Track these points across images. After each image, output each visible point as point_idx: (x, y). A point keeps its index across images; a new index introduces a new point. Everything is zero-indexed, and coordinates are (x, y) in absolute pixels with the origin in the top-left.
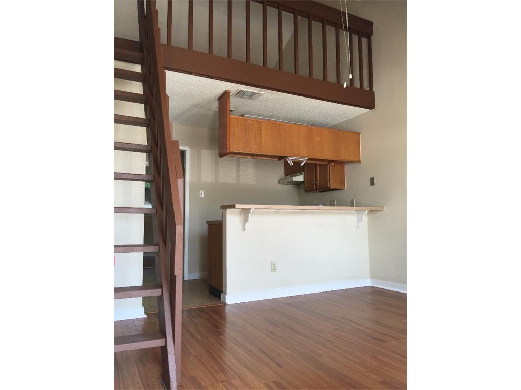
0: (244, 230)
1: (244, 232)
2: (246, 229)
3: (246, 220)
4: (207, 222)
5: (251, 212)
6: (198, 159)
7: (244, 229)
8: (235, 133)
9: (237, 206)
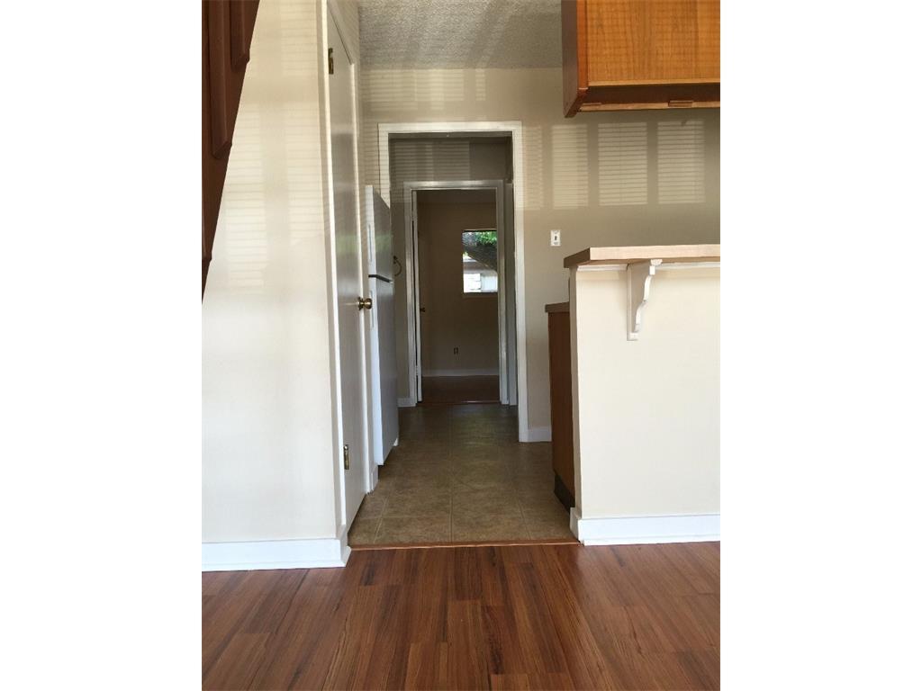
0: (633, 331)
1: (632, 335)
2: (637, 327)
3: (637, 300)
4: (548, 308)
5: (652, 270)
6: (543, 150)
7: (632, 326)
8: (605, 23)
9: (595, 253)
